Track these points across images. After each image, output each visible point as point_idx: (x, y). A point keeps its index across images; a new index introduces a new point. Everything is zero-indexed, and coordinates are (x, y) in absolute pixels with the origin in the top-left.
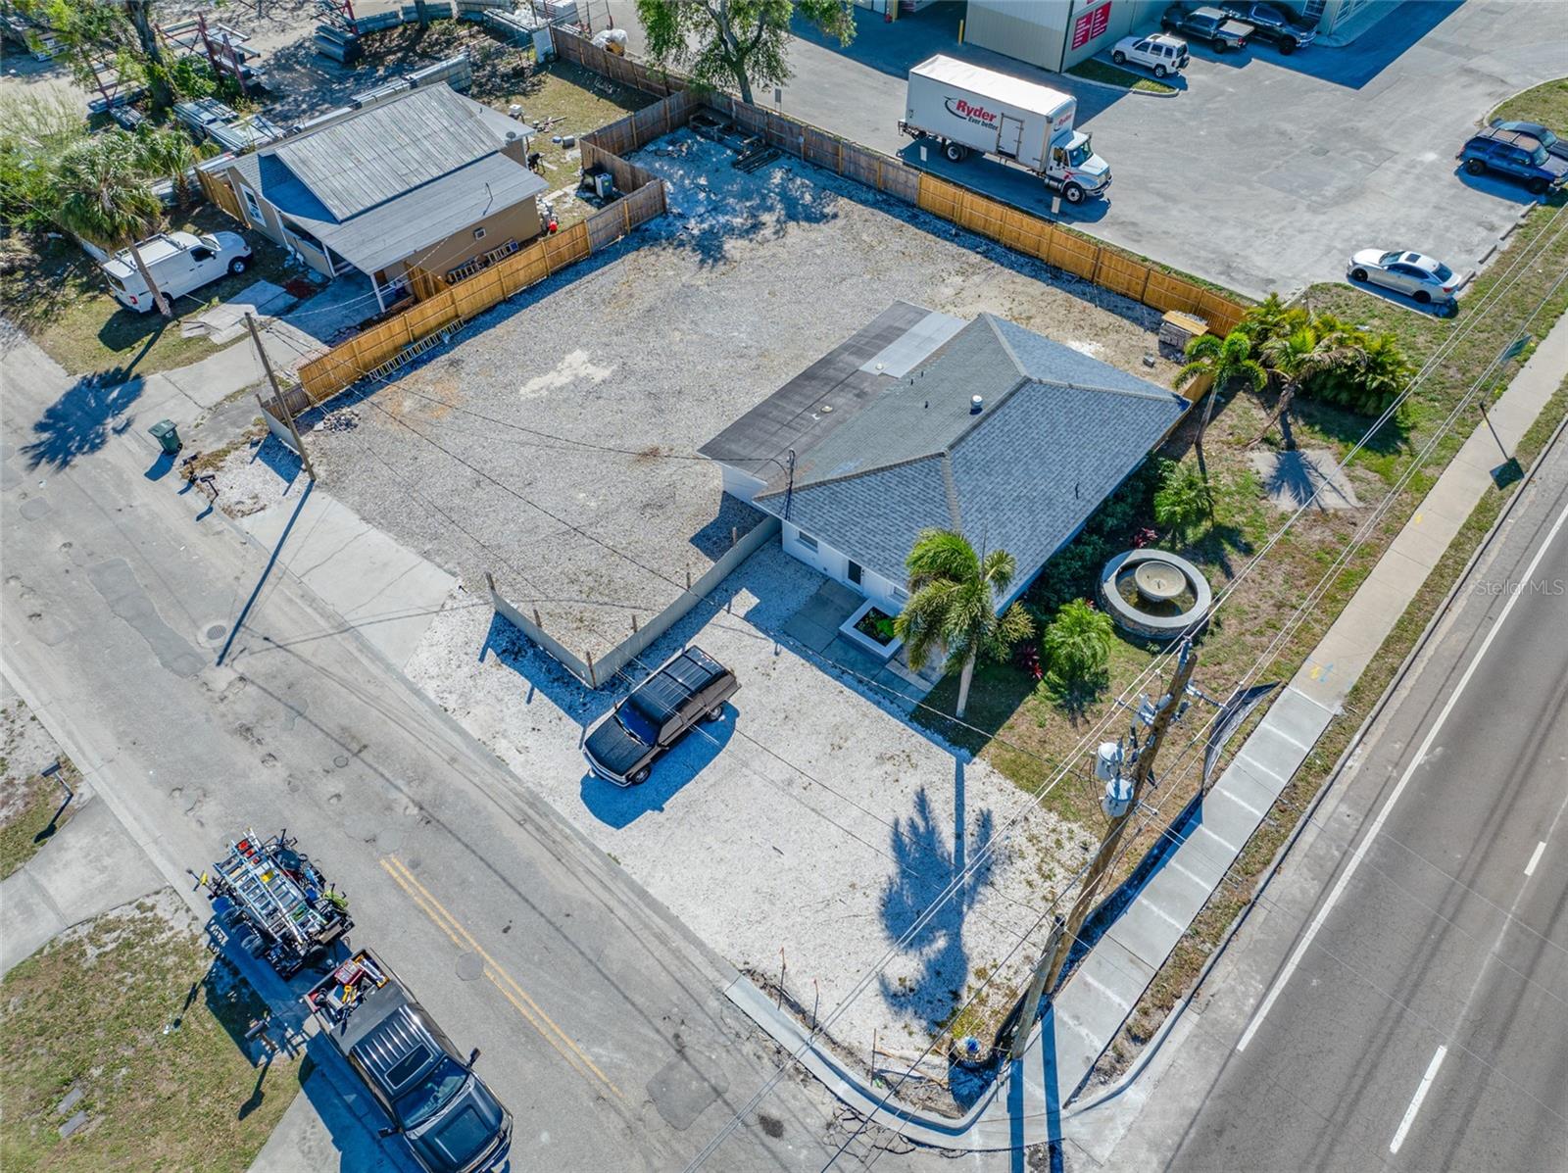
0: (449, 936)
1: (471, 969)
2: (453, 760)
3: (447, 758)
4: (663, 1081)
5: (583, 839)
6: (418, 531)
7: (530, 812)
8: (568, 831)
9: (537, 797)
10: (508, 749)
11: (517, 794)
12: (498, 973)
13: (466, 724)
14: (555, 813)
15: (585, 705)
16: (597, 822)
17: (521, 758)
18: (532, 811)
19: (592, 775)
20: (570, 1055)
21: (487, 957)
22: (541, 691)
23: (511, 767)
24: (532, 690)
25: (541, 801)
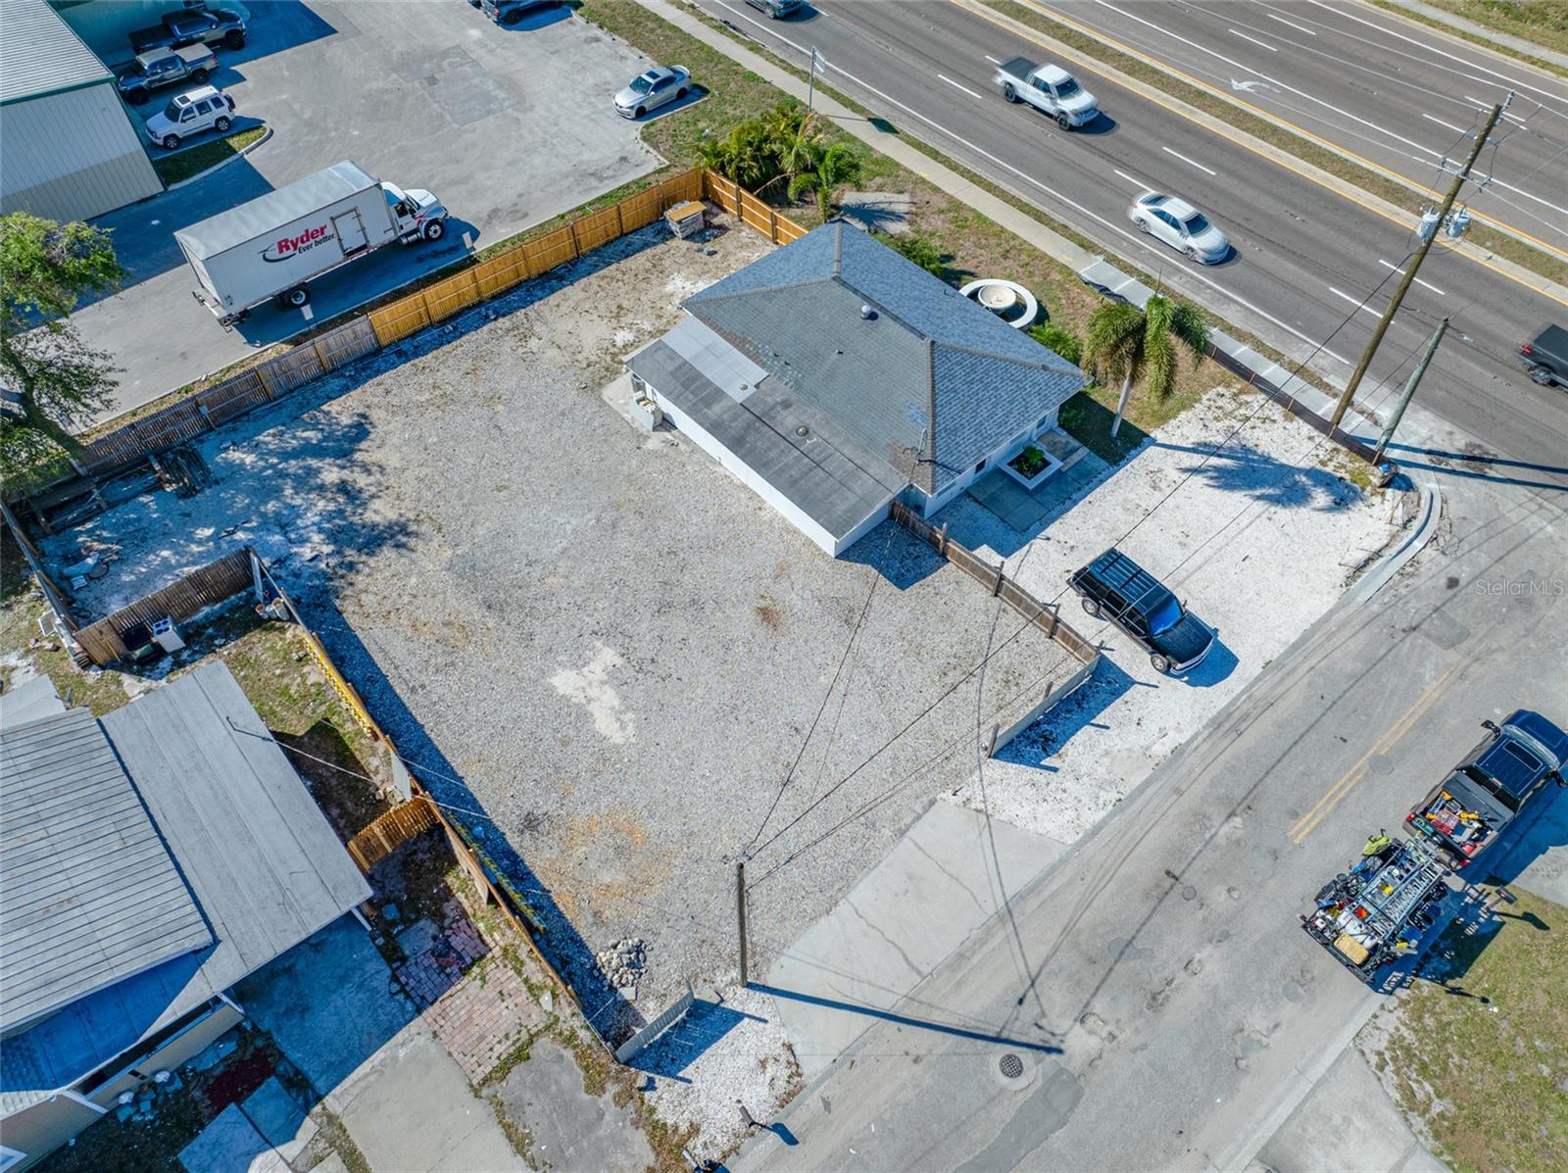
0: (1359, 782)
1: (1381, 765)
2: (1179, 792)
3: (1175, 797)
4: (1439, 640)
5: (1251, 686)
6: (859, 845)
7: (1227, 726)
8: (1243, 698)
9: (1213, 721)
10: (1163, 744)
11: (1210, 734)
12: (1384, 742)
13: (1137, 780)
14: (1227, 707)
15: (1109, 682)
16: (1233, 675)
17: (1172, 734)
18: (1225, 725)
19: (1186, 678)
20: (1435, 695)
21: (1371, 752)
22: (1094, 717)
23: (1183, 741)
24: (1093, 725)
25: (1215, 718)
